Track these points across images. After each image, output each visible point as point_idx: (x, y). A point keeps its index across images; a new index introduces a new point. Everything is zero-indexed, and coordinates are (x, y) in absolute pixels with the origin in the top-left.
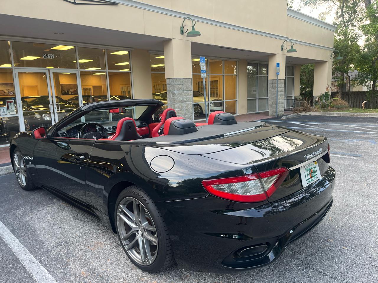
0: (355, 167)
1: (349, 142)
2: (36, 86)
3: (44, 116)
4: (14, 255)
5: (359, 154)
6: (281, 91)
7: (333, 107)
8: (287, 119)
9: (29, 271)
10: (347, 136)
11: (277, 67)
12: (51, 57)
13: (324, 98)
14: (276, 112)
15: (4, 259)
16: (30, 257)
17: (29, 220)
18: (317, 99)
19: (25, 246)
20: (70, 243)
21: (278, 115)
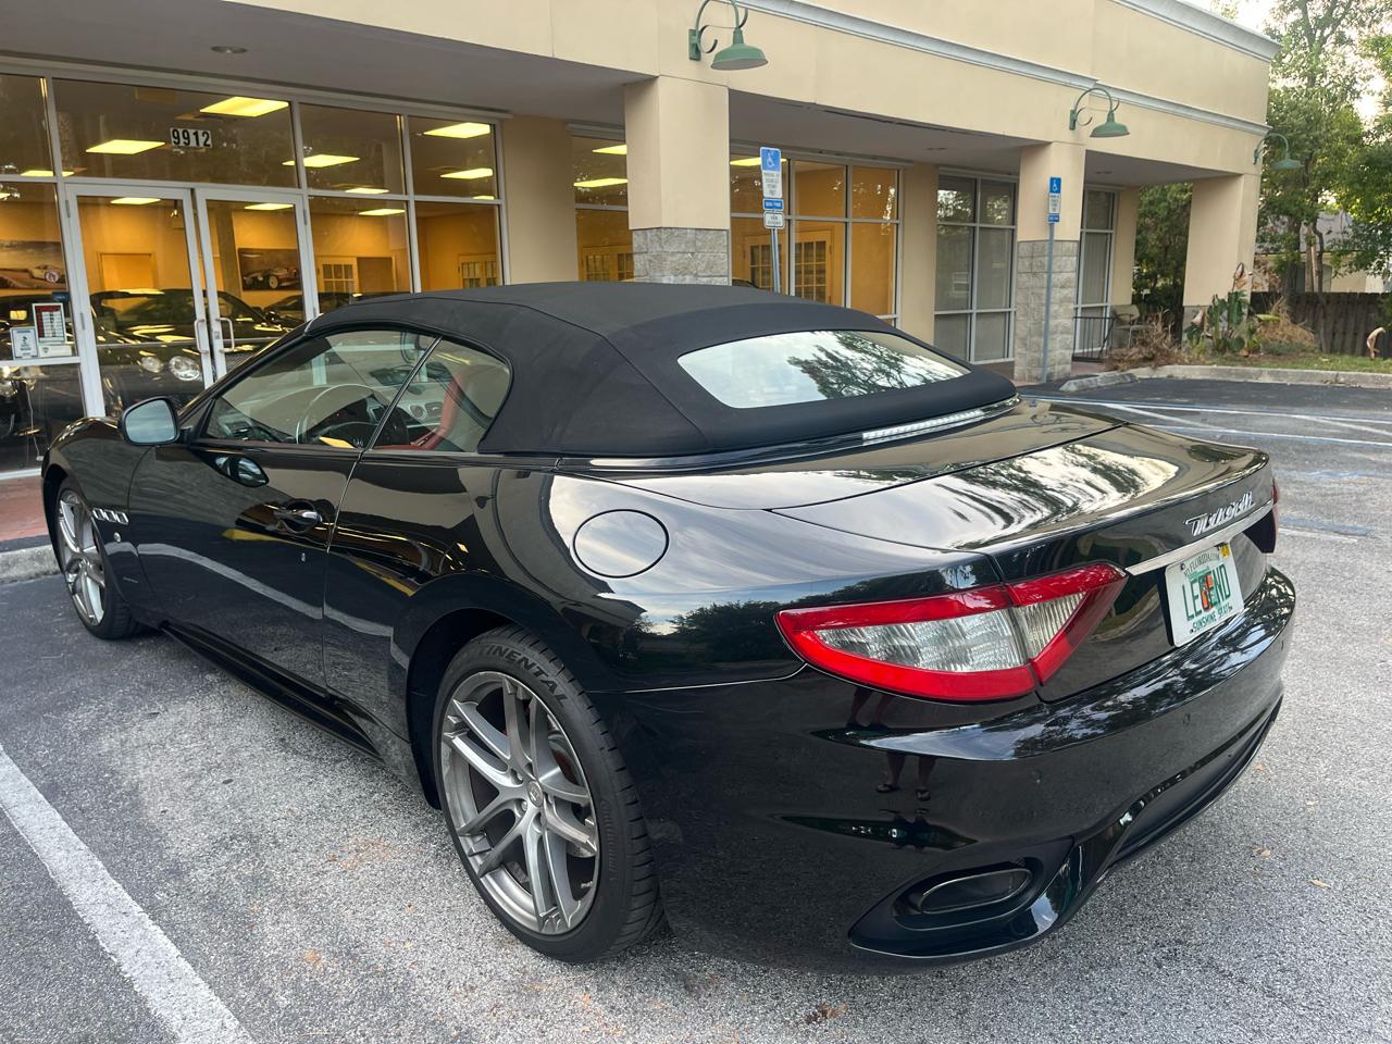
0: (1347, 574)
1: (1322, 479)
2: (150, 255)
3: (177, 367)
4: (52, 884)
5: (1359, 526)
6: (1062, 287)
7: (1256, 350)
8: (1084, 393)
9: (104, 945)
10: (1313, 456)
11: (1052, 191)
12: (202, 139)
13: (1225, 314)
14: (1042, 364)
15: (13, 899)
16: (112, 891)
17: (111, 752)
18: (1198, 319)
19: (93, 850)
20: (262, 842)
21: (1050, 376)
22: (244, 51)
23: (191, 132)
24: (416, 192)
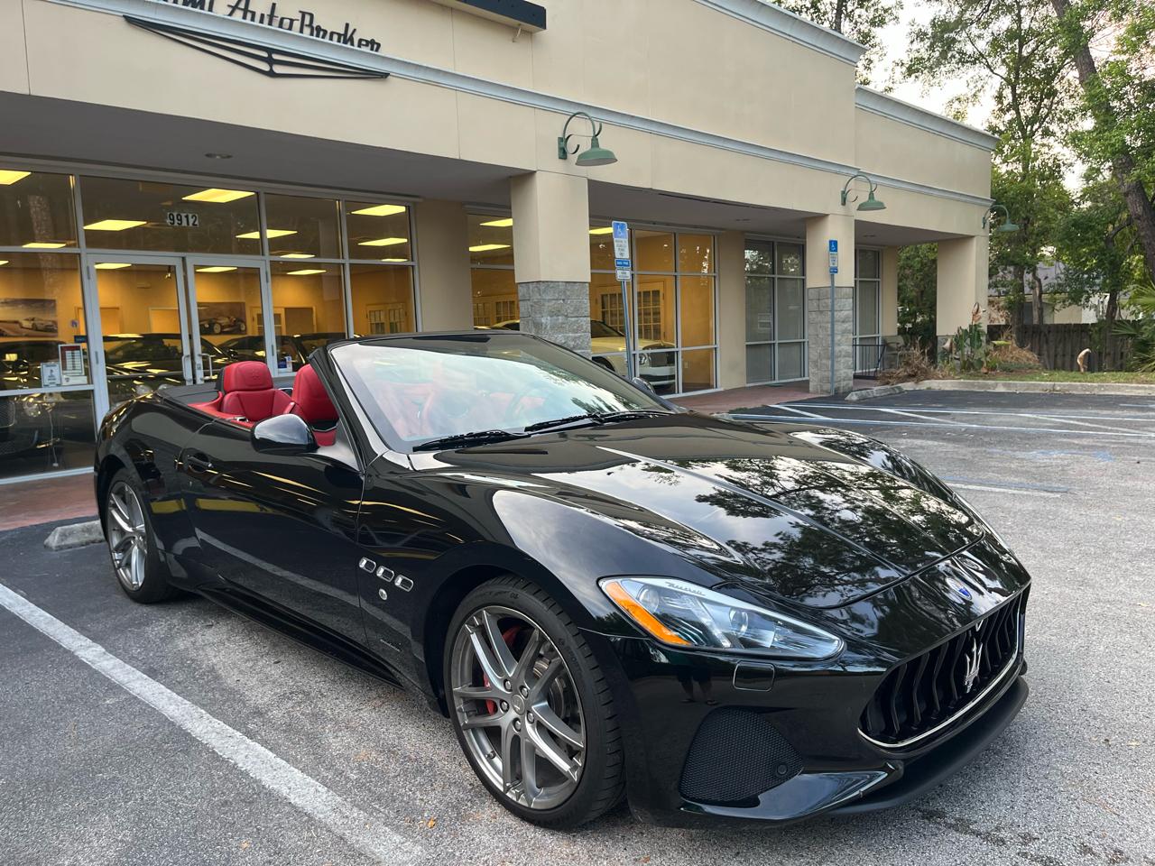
0: (1051, 517)
1: (1037, 456)
2: (118, 308)
4: (173, 724)
5: (1062, 486)
6: (843, 322)
7: (993, 369)
8: (863, 401)
9: (222, 754)
10: (1032, 441)
11: (831, 250)
12: (191, 221)
13: (968, 341)
14: (831, 381)
15: (147, 733)
16: (216, 726)
17: (186, 649)
18: (947, 345)
19: (195, 703)
21: (837, 390)
22: (229, 157)
23: (183, 215)
24: (350, 257)
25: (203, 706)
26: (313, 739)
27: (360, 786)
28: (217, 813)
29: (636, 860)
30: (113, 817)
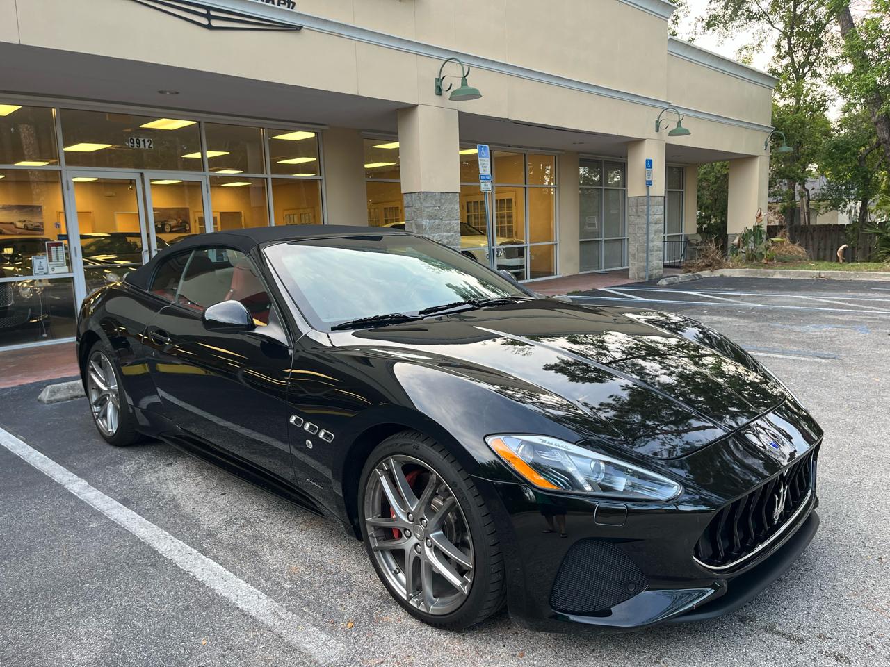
0: (824, 378)
1: (810, 329)
5: (832, 353)
6: (656, 224)
7: (772, 260)
8: (670, 286)
9: (182, 568)
10: (806, 318)
11: (647, 167)
12: (147, 144)
13: (752, 238)
14: (647, 270)
16: (178, 545)
17: (152, 483)
18: (736, 241)
19: (161, 526)
21: (650, 276)
22: (177, 93)
23: (141, 140)
24: (272, 173)
25: (167, 529)
26: (254, 557)
27: (293, 594)
28: (181, 616)
29: (513, 655)
30: (98, 620)
